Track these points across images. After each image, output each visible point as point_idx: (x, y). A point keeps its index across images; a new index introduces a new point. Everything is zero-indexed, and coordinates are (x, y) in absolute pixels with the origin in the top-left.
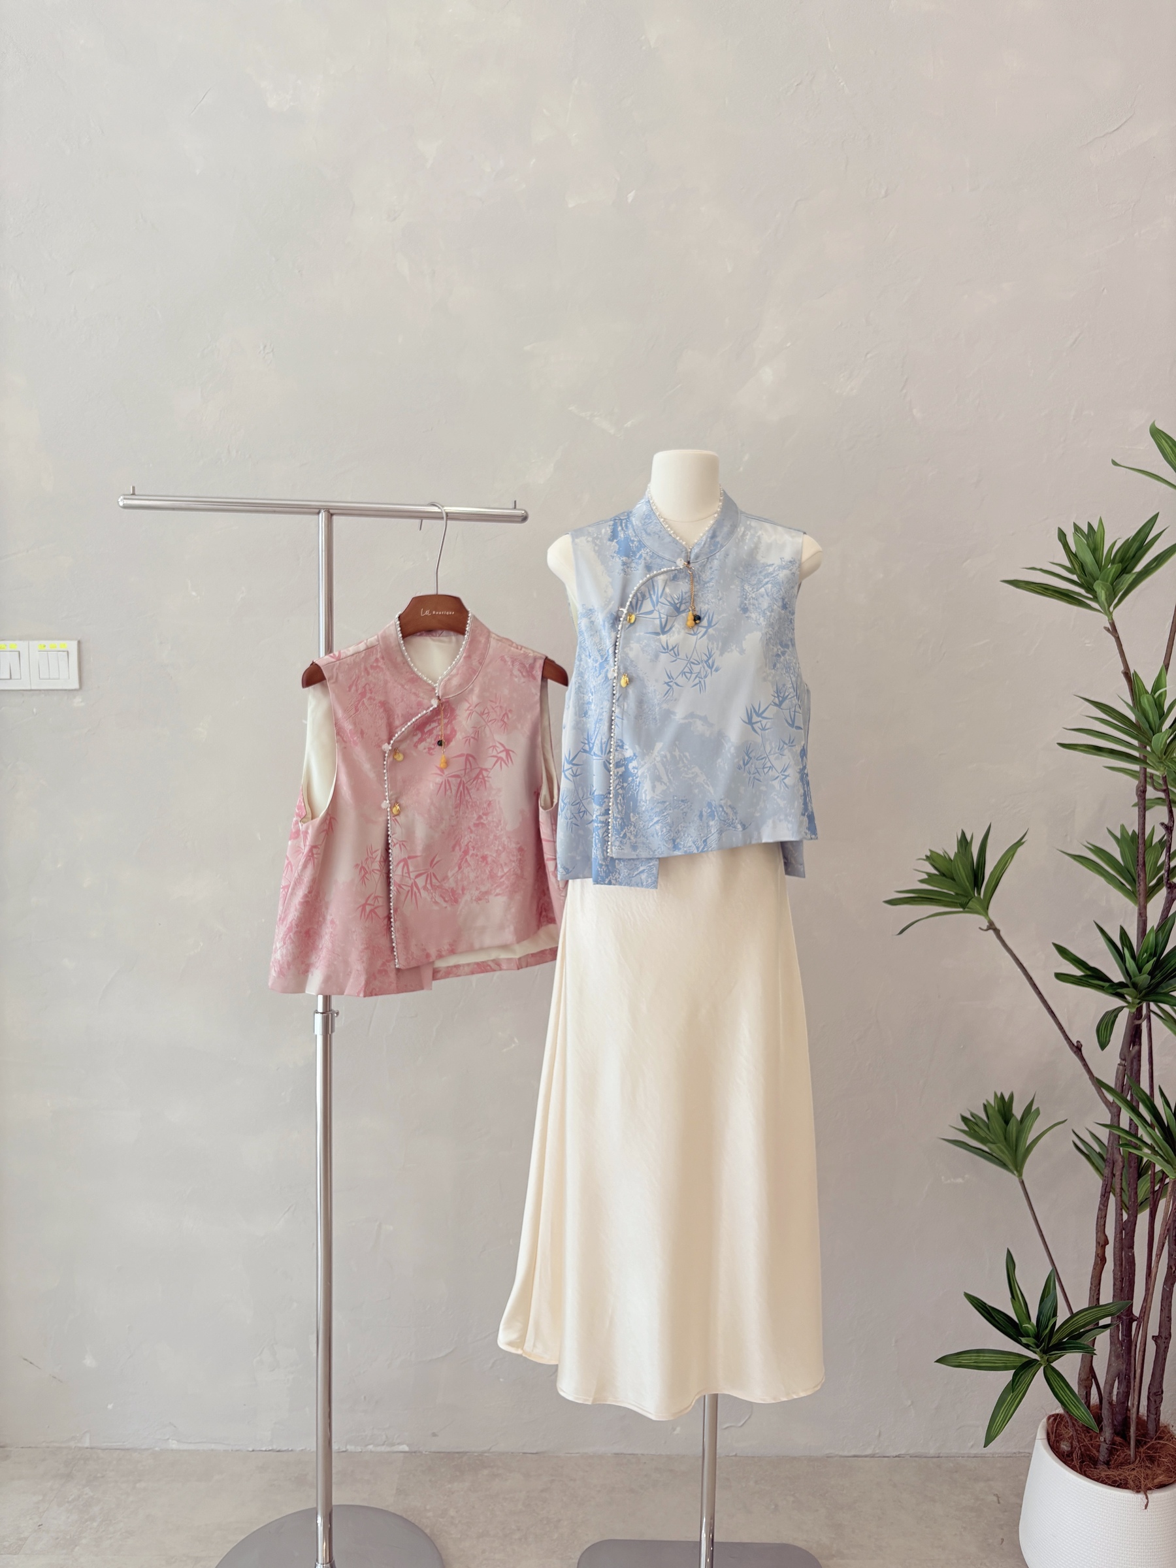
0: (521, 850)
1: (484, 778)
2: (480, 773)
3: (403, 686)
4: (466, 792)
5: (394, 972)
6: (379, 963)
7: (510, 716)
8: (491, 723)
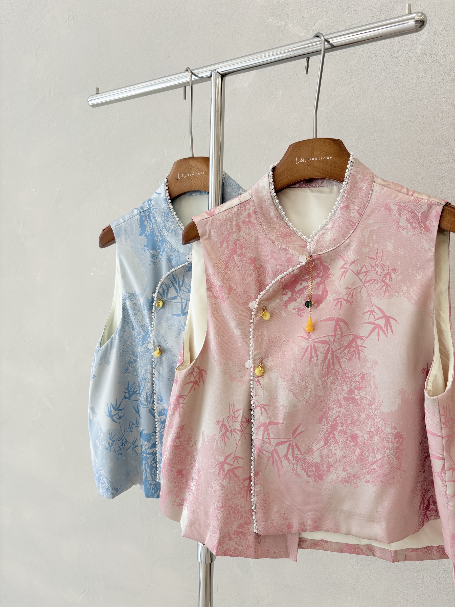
0: (398, 436)
1: (357, 347)
2: (354, 340)
3: (273, 242)
4: (335, 361)
5: (253, 536)
6: (236, 524)
7: (393, 276)
8: (368, 284)
